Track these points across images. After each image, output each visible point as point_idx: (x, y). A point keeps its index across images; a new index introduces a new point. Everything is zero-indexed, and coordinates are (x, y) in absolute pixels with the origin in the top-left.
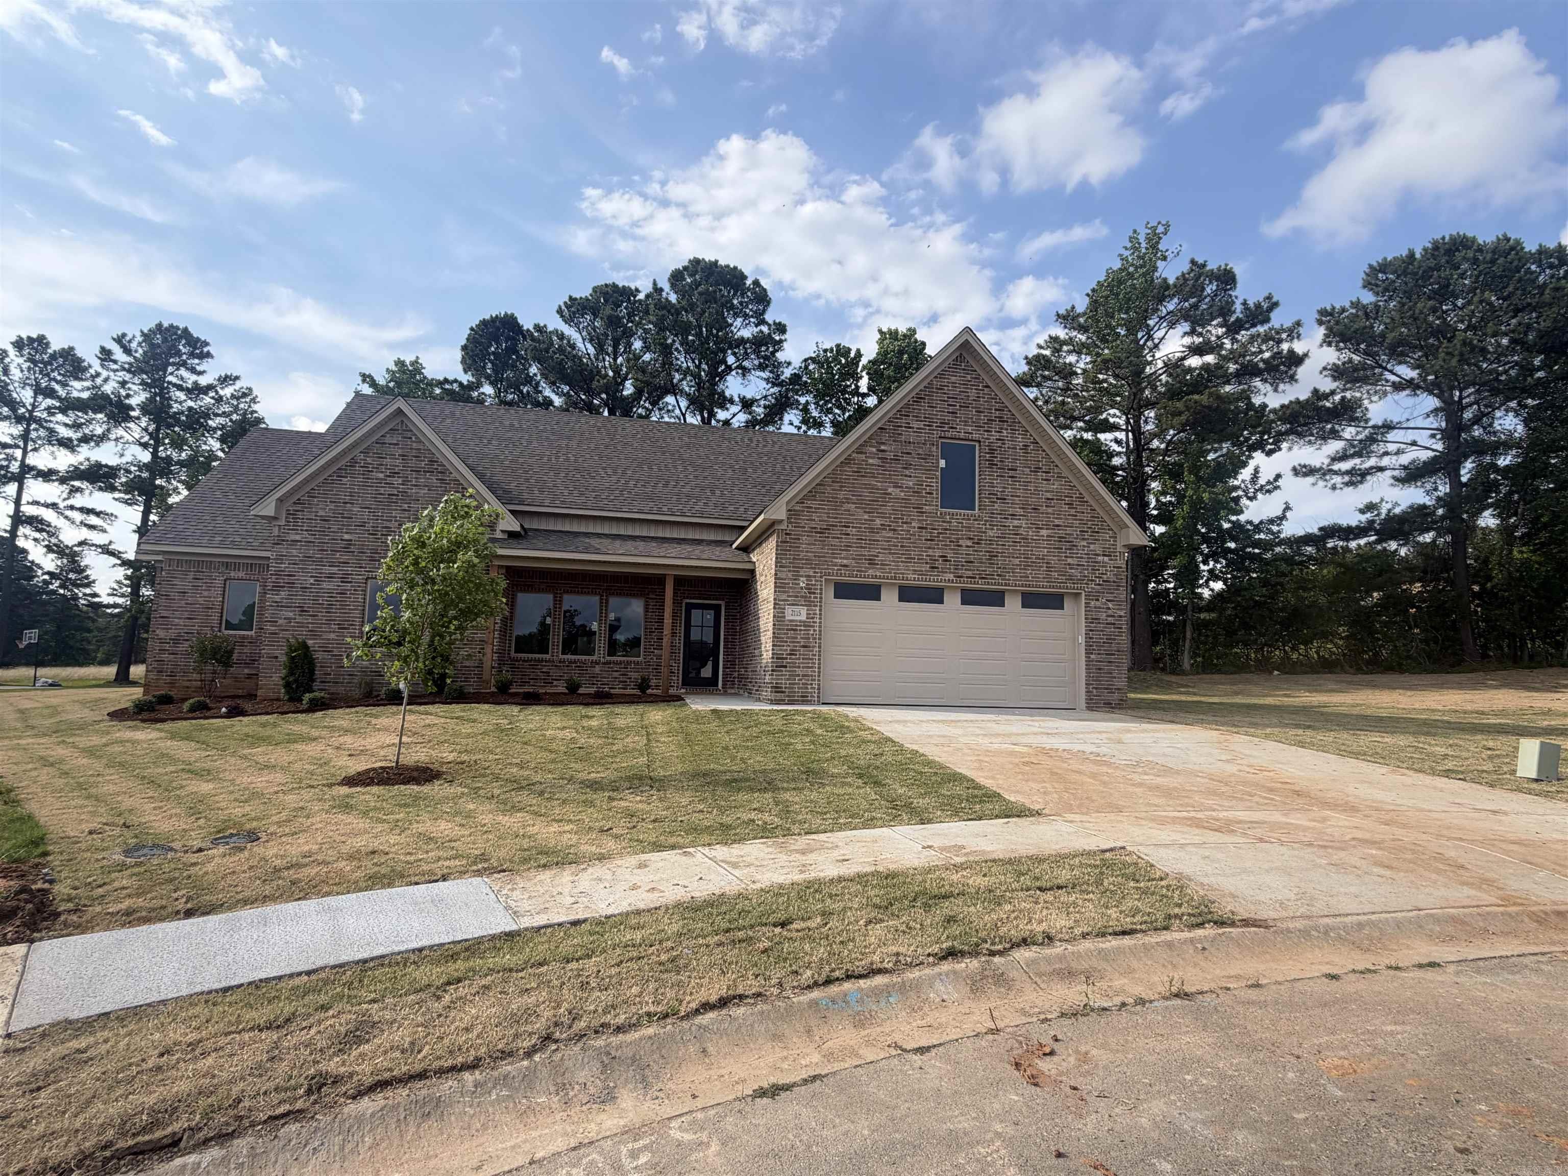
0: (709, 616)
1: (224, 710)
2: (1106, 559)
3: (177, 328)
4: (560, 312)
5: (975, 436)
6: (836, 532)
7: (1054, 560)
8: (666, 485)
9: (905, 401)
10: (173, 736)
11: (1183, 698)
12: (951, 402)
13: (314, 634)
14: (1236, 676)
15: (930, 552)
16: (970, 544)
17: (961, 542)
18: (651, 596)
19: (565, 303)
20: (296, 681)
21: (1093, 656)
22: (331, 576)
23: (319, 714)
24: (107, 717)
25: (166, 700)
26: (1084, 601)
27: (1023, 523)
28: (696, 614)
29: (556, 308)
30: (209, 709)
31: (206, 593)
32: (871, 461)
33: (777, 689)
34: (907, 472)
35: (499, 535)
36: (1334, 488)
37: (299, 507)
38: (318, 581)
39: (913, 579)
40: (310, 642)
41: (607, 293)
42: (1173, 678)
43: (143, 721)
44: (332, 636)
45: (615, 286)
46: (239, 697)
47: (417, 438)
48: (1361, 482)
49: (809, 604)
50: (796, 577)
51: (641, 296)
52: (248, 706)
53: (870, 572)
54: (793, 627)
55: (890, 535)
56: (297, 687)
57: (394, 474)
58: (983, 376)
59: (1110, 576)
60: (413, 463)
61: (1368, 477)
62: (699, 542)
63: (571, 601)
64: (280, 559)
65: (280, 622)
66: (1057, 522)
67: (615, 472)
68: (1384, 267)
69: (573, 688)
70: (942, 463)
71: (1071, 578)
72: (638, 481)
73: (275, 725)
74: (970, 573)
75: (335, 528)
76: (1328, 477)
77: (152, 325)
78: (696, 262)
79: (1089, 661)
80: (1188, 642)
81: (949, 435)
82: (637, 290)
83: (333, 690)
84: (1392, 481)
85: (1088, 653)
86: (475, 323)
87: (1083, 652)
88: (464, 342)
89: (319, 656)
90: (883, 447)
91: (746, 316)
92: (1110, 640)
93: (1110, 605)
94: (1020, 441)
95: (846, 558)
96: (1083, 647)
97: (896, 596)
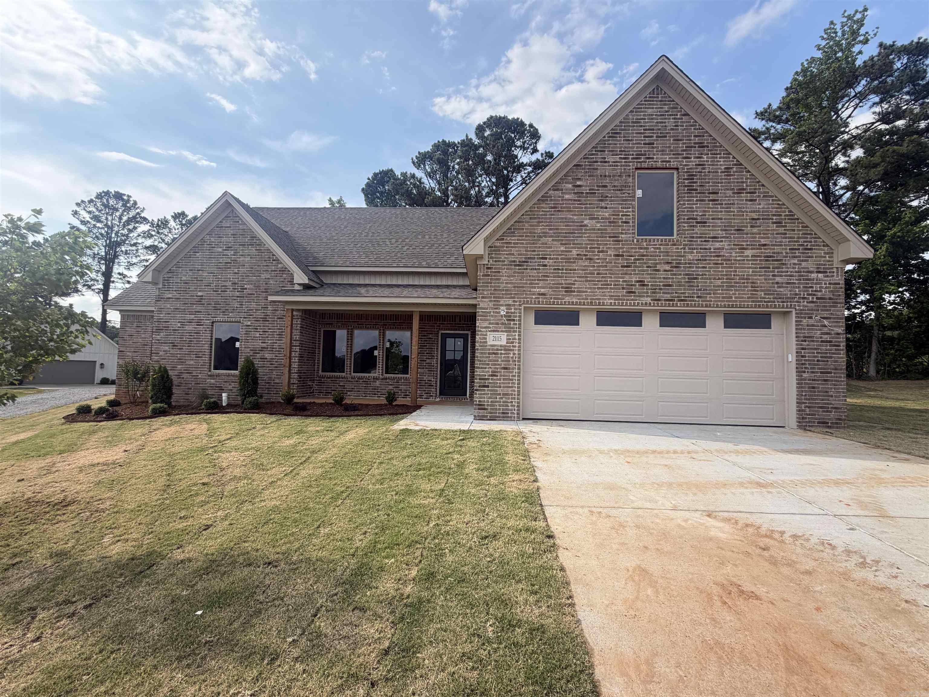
0: (460, 343)
1: (105, 415)
2: (820, 275)
5: (674, 164)
6: (534, 264)
7: (760, 280)
9: (601, 138)
12: (648, 133)
13: (181, 361)
15: (627, 278)
16: (667, 267)
17: (658, 267)
19: (416, 156)
21: (805, 375)
22: (191, 322)
26: (794, 319)
28: (450, 342)
29: (411, 160)
32: (567, 197)
34: (603, 204)
37: (170, 275)
38: (183, 325)
41: (439, 146)
44: (192, 362)
47: (242, 221)
49: (509, 330)
50: (497, 307)
53: (567, 299)
54: (495, 351)
55: (586, 264)
57: (228, 248)
58: (682, 104)
59: (825, 293)
64: (160, 311)
65: (161, 353)
66: (763, 241)
70: (639, 193)
71: (779, 296)
74: (668, 296)
75: (192, 288)
78: (491, 118)
79: (800, 379)
81: (645, 165)
85: (800, 371)
86: (370, 175)
87: (794, 370)
88: (364, 187)
89: (184, 376)
90: (578, 183)
92: (825, 358)
93: (826, 322)
94: (722, 164)
95: (543, 288)
96: (794, 366)
97: (594, 321)
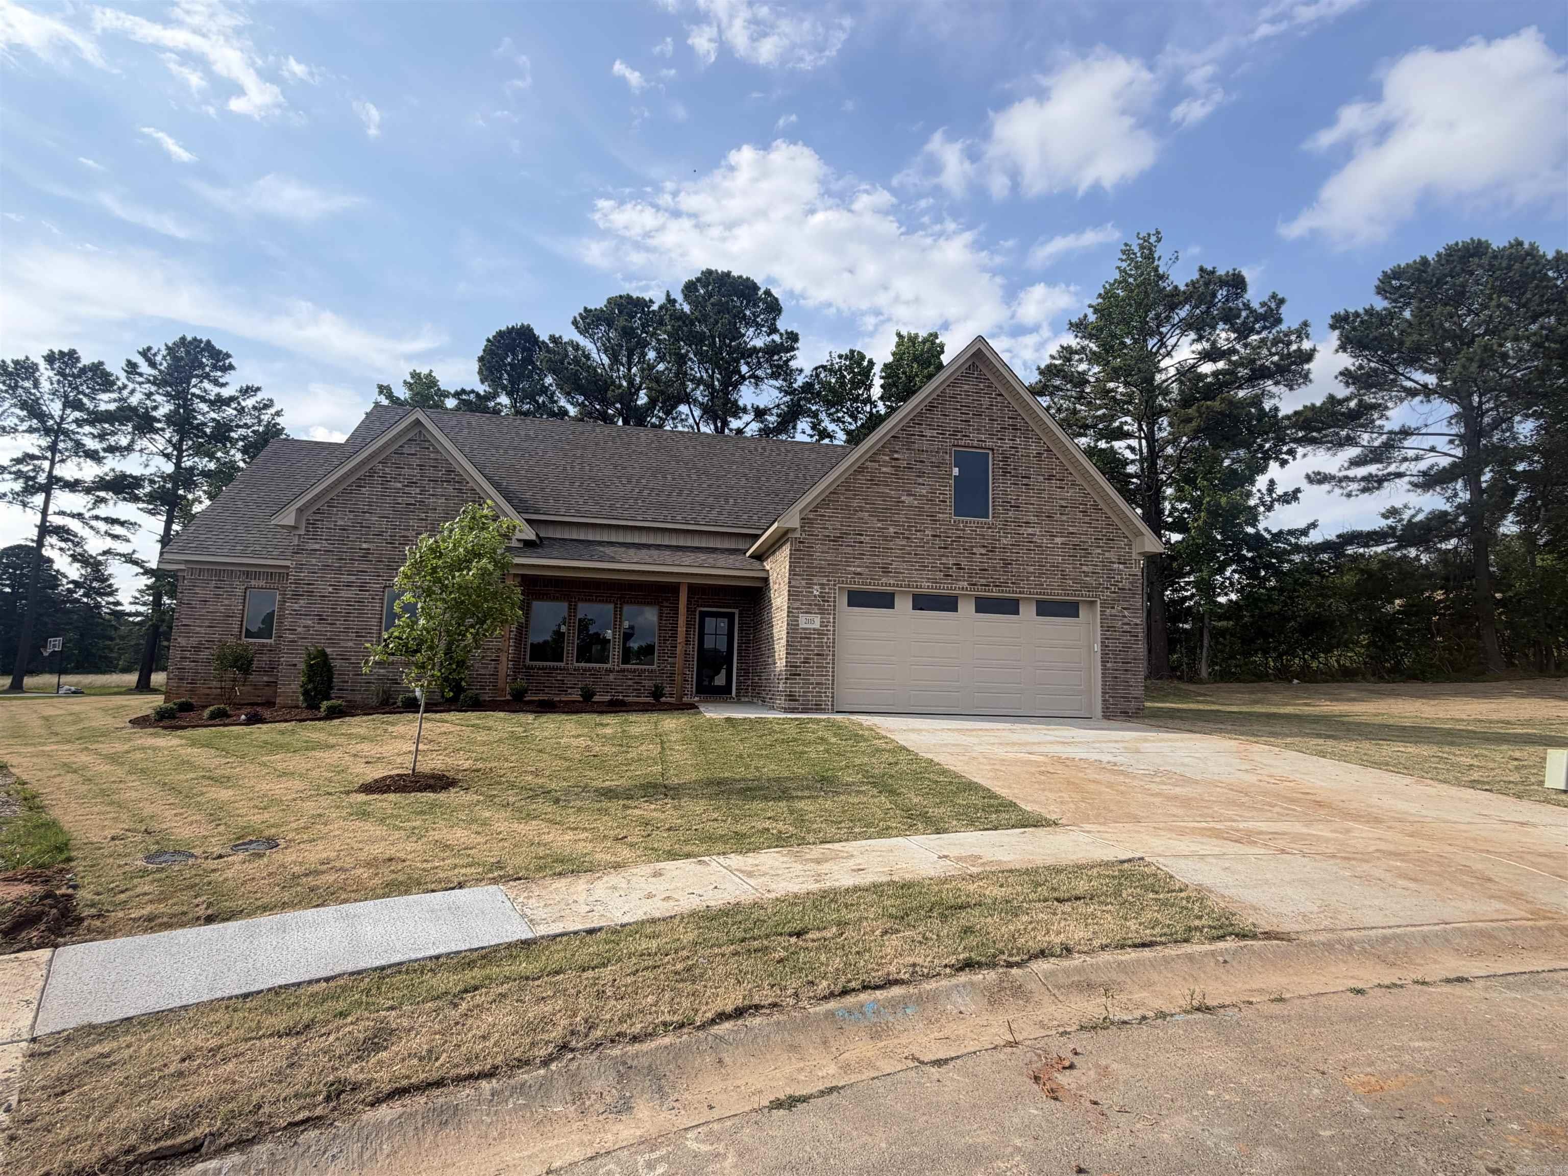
0: (723, 624)
1: (243, 717)
2: (1121, 566)
3: (201, 341)
4: (575, 323)
5: (989, 444)
6: (850, 539)
7: (1069, 568)
8: (679, 494)
9: (918, 410)
10: (194, 743)
11: (1201, 707)
12: (964, 410)
13: (332, 642)
14: (1255, 685)
15: (944, 560)
16: (983, 551)
17: (975, 550)
18: (665, 604)
19: (580, 314)
20: (315, 688)
21: (1109, 665)
22: (349, 585)
23: (336, 722)
24: (129, 725)
25: (186, 707)
26: (1099, 609)
27: (1037, 531)
28: (710, 622)
29: (572, 319)
30: (229, 716)
31: (226, 602)
32: (884, 469)
33: (791, 697)
34: (920, 480)
35: (514, 544)
36: (1349, 495)
37: (318, 517)
38: (336, 589)
39: (926, 588)
40: (328, 650)
41: (622, 304)
42: (1192, 687)
43: (165, 728)
44: (350, 644)
45: (629, 297)
46: (258, 704)
47: (434, 448)
48: (1378, 489)
49: (822, 612)
50: (810, 585)
51: (655, 307)
52: (267, 713)
53: (884, 580)
54: (807, 635)
55: (904, 543)
56: (315, 695)
57: (411, 484)
58: (996, 384)
59: (1126, 584)
60: (430, 472)
61: (1386, 484)
62: (714, 550)
63: (585, 610)
64: (300, 567)
65: (300, 630)
66: (1071, 529)
67: (629, 482)
68: (1397, 274)
69: (588, 695)
70: (956, 471)
71: (1086, 586)
72: (652, 490)
73: (293, 732)
74: (983, 581)
75: (352, 538)
76: (1344, 484)
77: (177, 338)
78: (709, 273)
79: (1104, 668)
80: (1205, 650)
81: (962, 443)
82: (651, 301)
83: (349, 698)
84: (1409, 487)
85: (1104, 662)
86: (491, 335)
87: (1099, 660)
88: (481, 353)
89: (337, 664)
90: (896, 456)
91: (758, 326)
92: (1126, 648)
93: (1126, 613)
94: (1034, 449)
95: (859, 566)
96: (1099, 655)
97: (910, 604)
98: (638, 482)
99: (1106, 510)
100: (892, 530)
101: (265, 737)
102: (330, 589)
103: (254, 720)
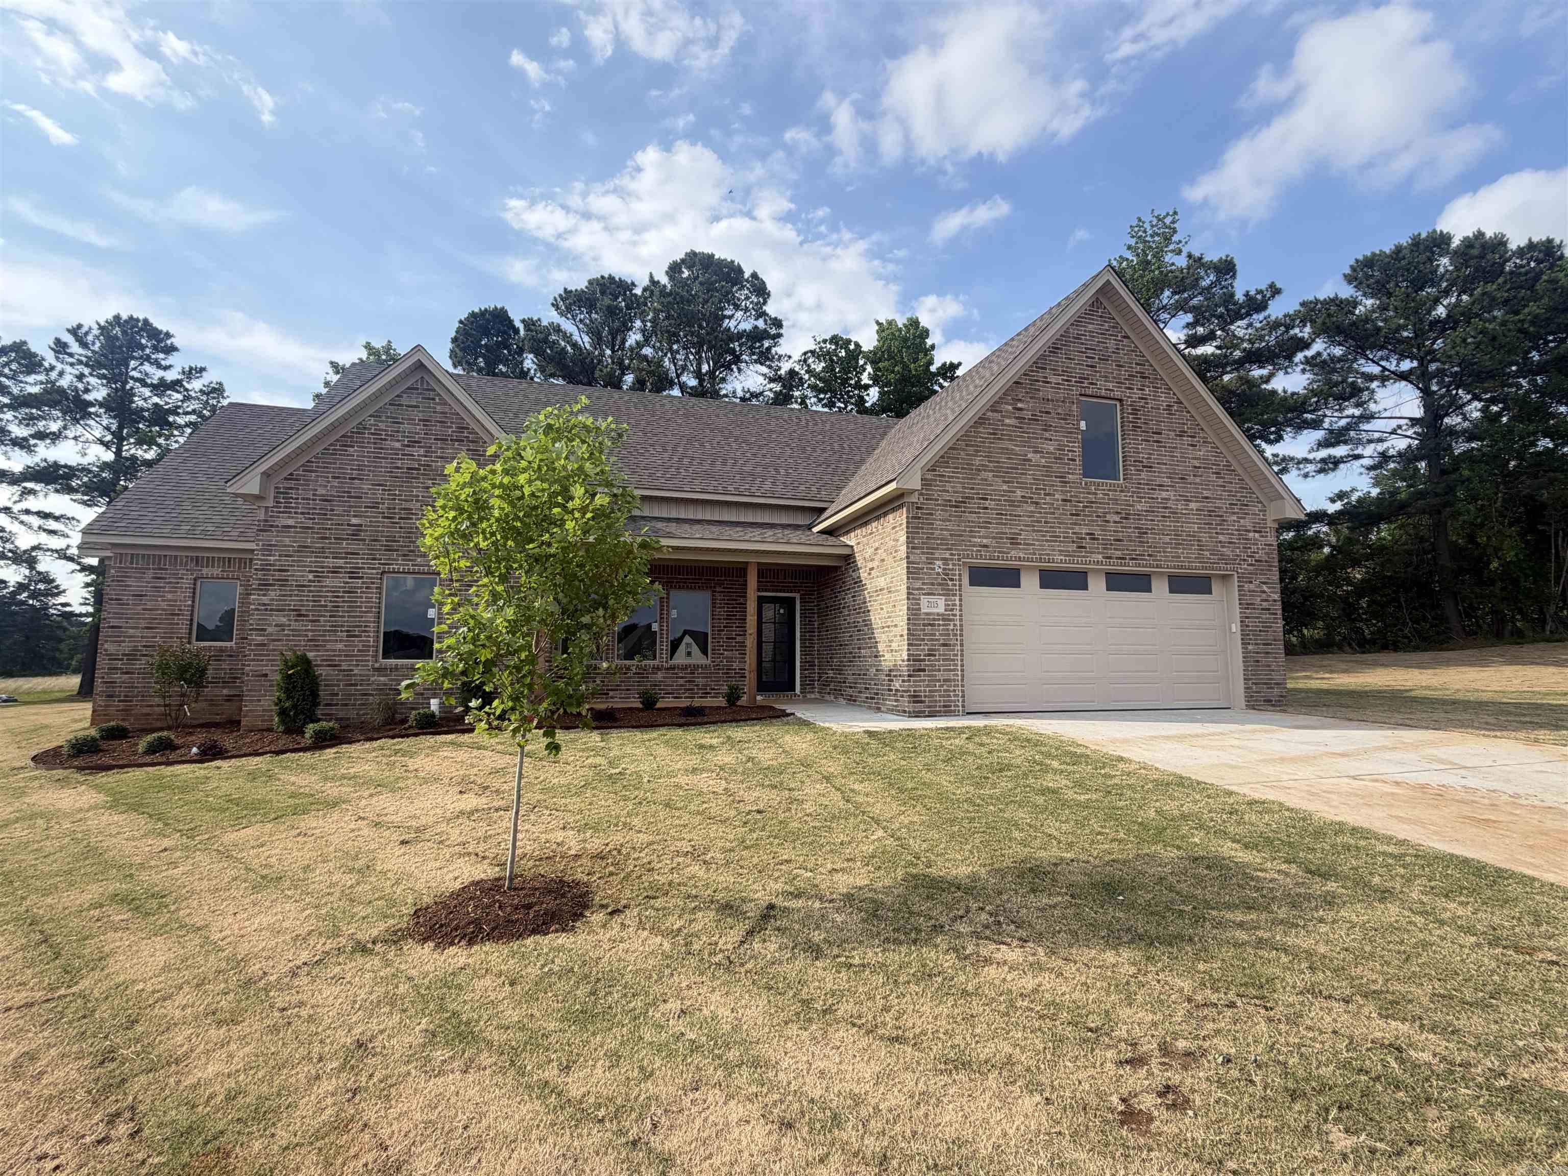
0: (782, 610)
1: (195, 750)
2: (1257, 535)
3: (138, 320)
4: (555, 306)
5: (1117, 394)
6: (973, 505)
7: (1205, 537)
8: (724, 463)
10: (117, 802)
12: (1089, 353)
13: (315, 644)
15: (1077, 529)
16: (1118, 519)
17: (1108, 517)
18: (718, 589)
19: (560, 295)
20: (295, 706)
21: (1250, 647)
22: (335, 571)
23: (330, 752)
24: (32, 764)
25: (116, 734)
26: (1236, 584)
27: (1171, 494)
28: (767, 609)
29: (552, 300)
30: (175, 748)
31: (170, 596)
32: (1007, 421)
33: (916, 698)
34: (1047, 435)
36: (1306, 476)
37: (292, 484)
38: (318, 576)
39: (1059, 561)
40: (310, 655)
41: (604, 284)
43: (80, 769)
44: (340, 646)
45: (611, 278)
46: (216, 725)
48: (1333, 470)
49: (947, 593)
50: (930, 560)
51: (638, 291)
52: (227, 741)
53: (1011, 553)
54: (931, 622)
55: (1032, 509)
56: (296, 715)
57: (413, 443)
58: (1122, 324)
59: (1261, 555)
60: (437, 429)
61: (1342, 466)
62: (772, 526)
64: (268, 549)
65: (270, 630)
66: (1206, 493)
67: (665, 450)
69: (649, 703)
70: (1083, 425)
71: (1223, 558)
72: (693, 458)
73: (270, 777)
74: (1119, 553)
75: (337, 511)
76: (1301, 466)
78: (692, 255)
79: (1246, 653)
81: (1089, 392)
82: (633, 284)
83: (341, 715)
84: (1363, 470)
85: (1245, 644)
86: (464, 316)
87: (1240, 642)
88: (453, 334)
89: (322, 671)
90: (1020, 405)
91: (746, 310)
92: (1267, 628)
93: (1265, 588)
94: (1163, 400)
95: (986, 538)
96: (1239, 637)
97: (1036, 581)
98: (674, 449)
99: (1240, 471)
100: (1019, 493)
101: (226, 787)
102: (311, 577)
103: (212, 753)
